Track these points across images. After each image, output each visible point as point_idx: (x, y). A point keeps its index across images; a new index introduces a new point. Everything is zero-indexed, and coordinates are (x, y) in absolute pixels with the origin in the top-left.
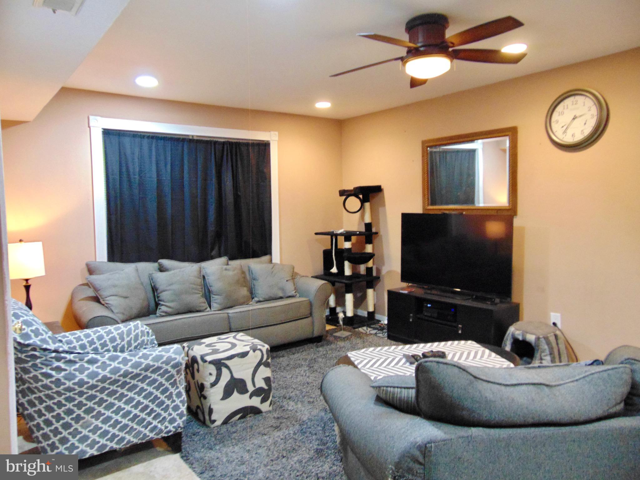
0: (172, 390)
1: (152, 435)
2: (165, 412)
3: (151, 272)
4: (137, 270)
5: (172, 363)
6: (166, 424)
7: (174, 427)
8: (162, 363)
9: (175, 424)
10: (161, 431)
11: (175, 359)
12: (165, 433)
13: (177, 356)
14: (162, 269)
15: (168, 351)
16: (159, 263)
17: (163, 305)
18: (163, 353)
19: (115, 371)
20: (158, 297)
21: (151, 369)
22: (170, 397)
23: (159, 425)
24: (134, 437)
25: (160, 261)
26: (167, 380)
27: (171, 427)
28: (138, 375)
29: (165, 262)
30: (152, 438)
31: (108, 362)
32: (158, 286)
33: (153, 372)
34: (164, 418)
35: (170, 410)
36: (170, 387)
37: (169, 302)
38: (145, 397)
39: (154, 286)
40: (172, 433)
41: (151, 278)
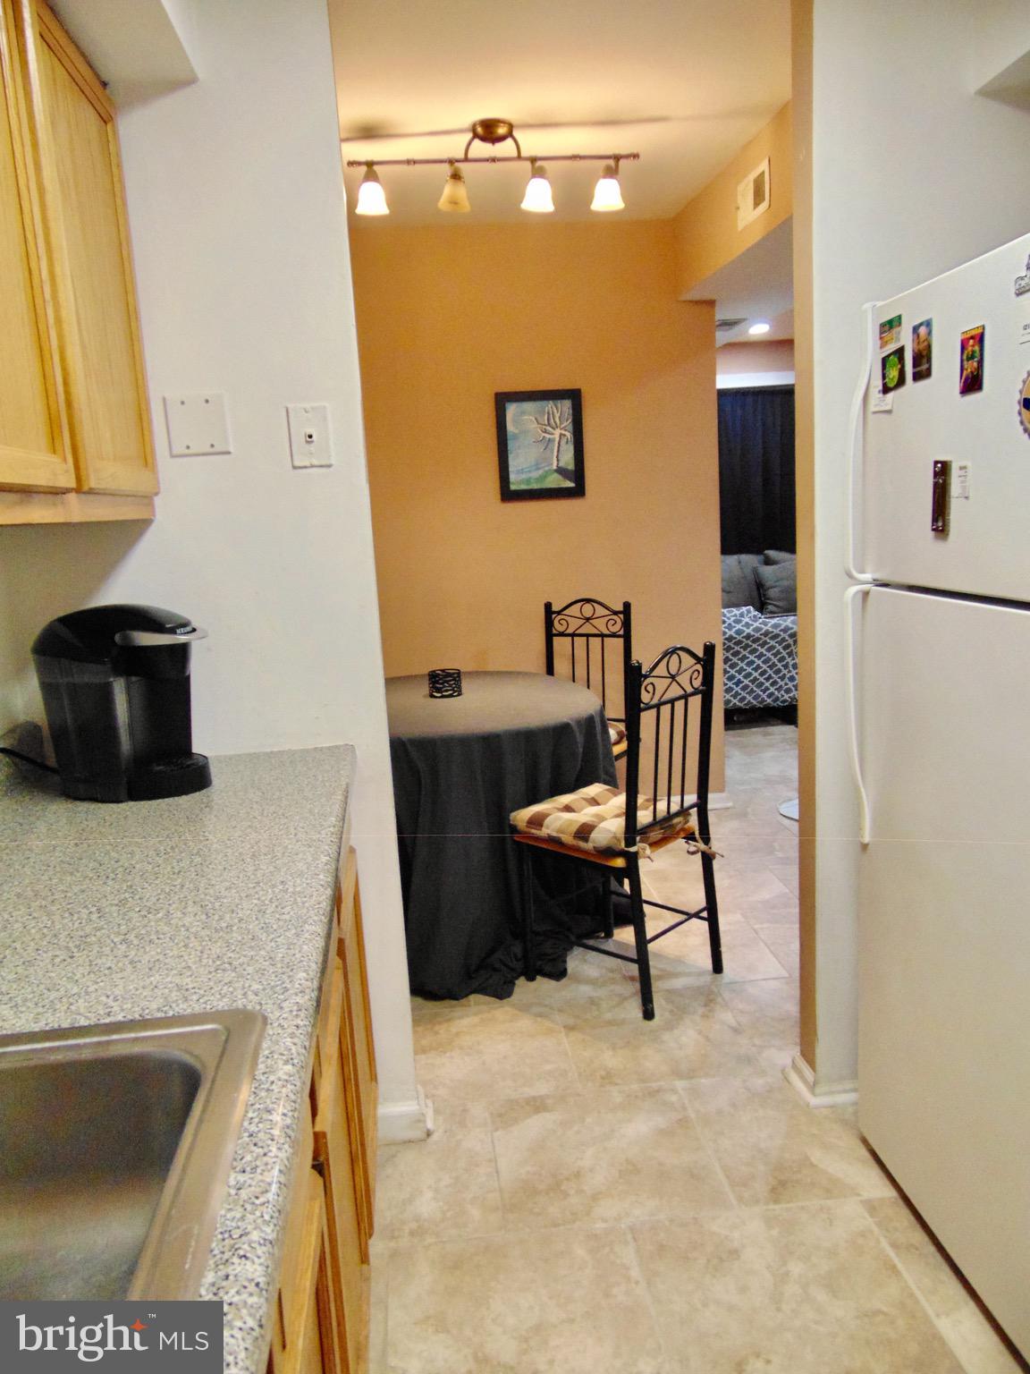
0: (789, 660)
1: (769, 701)
2: (782, 680)
3: (755, 565)
4: (740, 562)
5: (789, 632)
6: (782, 692)
7: (789, 697)
8: (781, 631)
9: (791, 695)
10: (777, 699)
11: (792, 628)
12: (781, 702)
13: (794, 626)
14: (768, 562)
15: (785, 621)
16: (765, 555)
17: (771, 604)
18: (781, 622)
19: (739, 632)
20: (764, 595)
21: (770, 636)
22: (786, 666)
23: (776, 693)
24: (754, 698)
25: (766, 552)
26: (785, 648)
27: (786, 697)
28: (758, 639)
29: (772, 553)
30: (769, 704)
31: (733, 624)
32: (763, 582)
33: (772, 638)
34: (781, 686)
35: (786, 680)
36: (787, 656)
37: (776, 601)
38: (764, 662)
39: (760, 581)
40: (787, 704)
41: (755, 572)
